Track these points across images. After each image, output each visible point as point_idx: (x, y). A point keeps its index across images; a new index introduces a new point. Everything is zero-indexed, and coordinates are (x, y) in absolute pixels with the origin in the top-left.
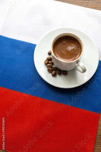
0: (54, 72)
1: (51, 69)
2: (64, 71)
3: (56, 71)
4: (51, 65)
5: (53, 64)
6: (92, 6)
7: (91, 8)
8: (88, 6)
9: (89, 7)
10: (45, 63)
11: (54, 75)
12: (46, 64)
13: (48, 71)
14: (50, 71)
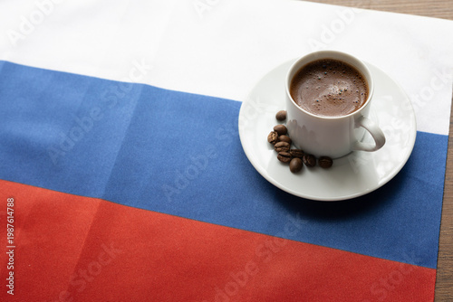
0: (294, 162)
1: (285, 154)
2: (323, 158)
3: (301, 158)
4: (287, 144)
5: (290, 142)
6: (382, 6)
7: (381, 9)
8: (372, 6)
9: (374, 9)
10: (269, 140)
11: (297, 170)
12: (272, 143)
13: (279, 158)
14: (284, 159)
